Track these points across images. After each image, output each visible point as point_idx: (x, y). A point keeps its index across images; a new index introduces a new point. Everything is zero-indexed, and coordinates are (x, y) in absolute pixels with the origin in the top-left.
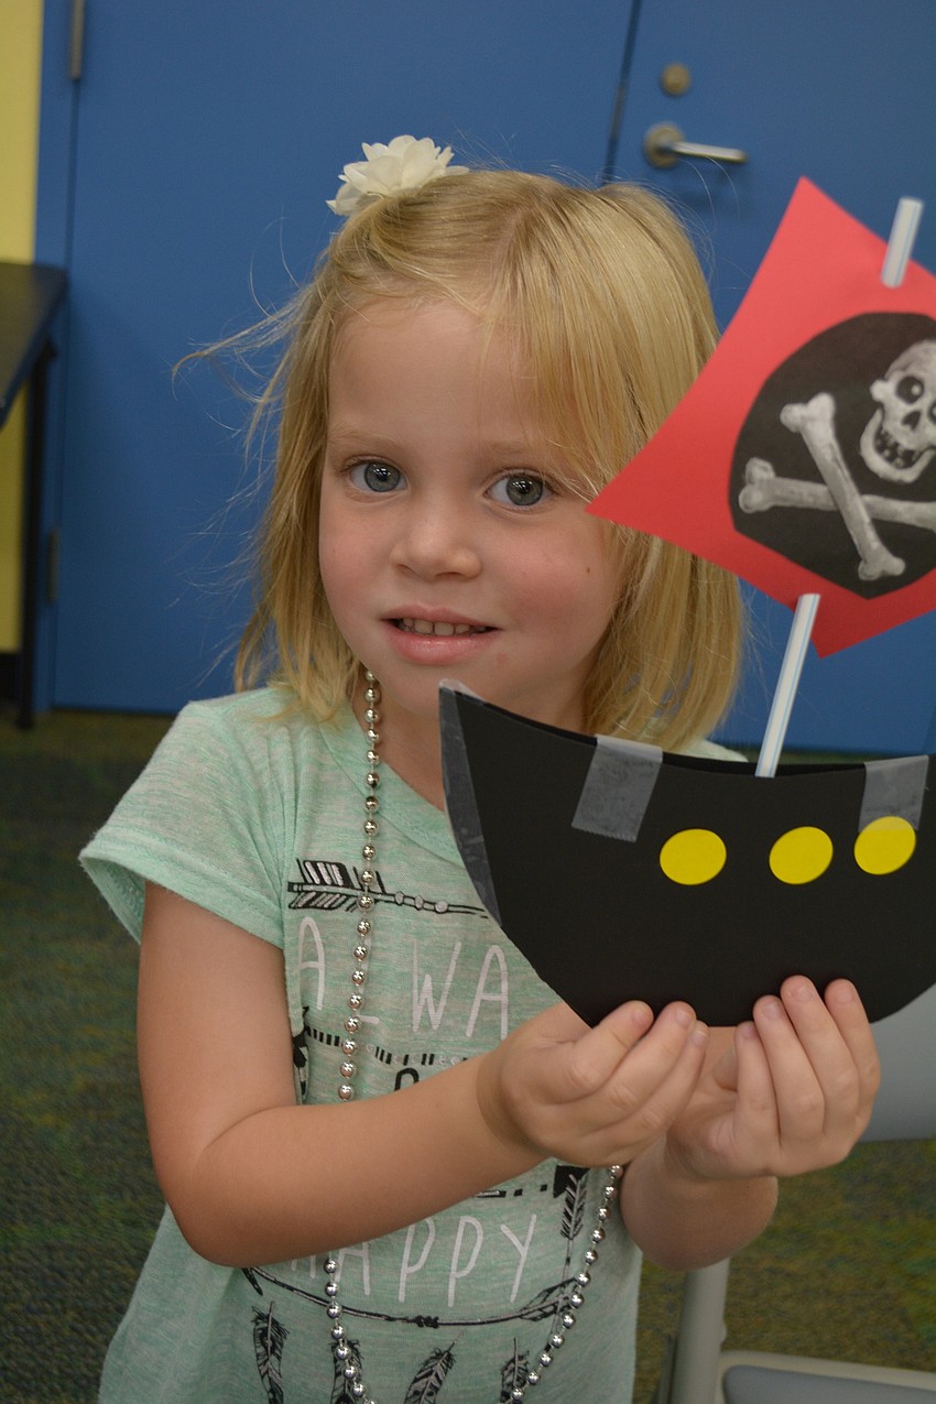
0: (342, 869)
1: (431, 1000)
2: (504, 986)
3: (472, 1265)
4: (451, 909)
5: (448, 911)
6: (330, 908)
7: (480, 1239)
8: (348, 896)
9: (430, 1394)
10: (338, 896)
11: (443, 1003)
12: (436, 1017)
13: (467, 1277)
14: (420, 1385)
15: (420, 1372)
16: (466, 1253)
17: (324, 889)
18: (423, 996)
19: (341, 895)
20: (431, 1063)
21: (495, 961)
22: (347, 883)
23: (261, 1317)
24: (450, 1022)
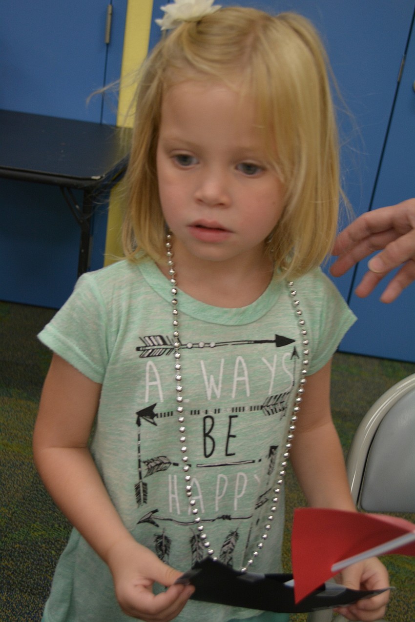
0: (161, 337)
1: (215, 386)
2: (246, 373)
3: (243, 492)
4: (217, 345)
5: (215, 346)
6: (159, 355)
7: (246, 481)
8: (166, 349)
9: (230, 553)
10: (161, 350)
11: (220, 386)
12: (218, 393)
13: (242, 498)
14: (225, 548)
15: (225, 541)
16: (241, 487)
17: (155, 347)
18: (211, 384)
19: (163, 349)
20: (219, 412)
21: (240, 363)
22: (165, 343)
23: (160, 537)
24: (224, 394)
